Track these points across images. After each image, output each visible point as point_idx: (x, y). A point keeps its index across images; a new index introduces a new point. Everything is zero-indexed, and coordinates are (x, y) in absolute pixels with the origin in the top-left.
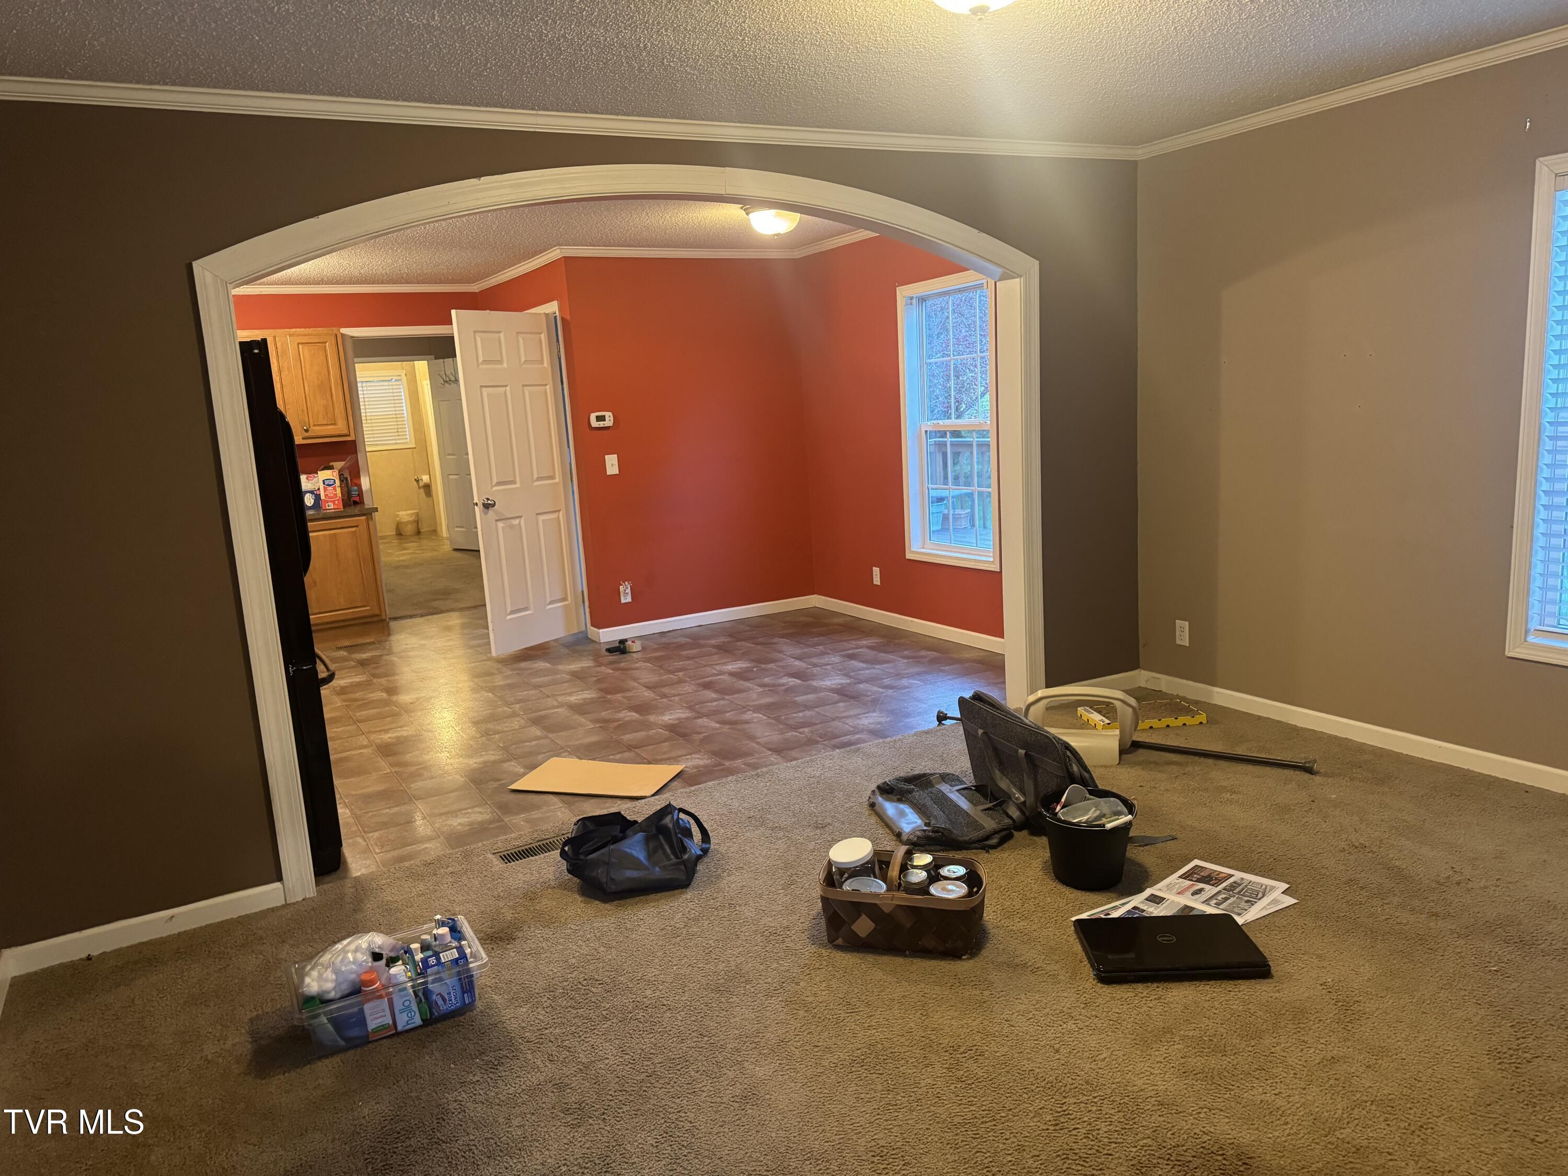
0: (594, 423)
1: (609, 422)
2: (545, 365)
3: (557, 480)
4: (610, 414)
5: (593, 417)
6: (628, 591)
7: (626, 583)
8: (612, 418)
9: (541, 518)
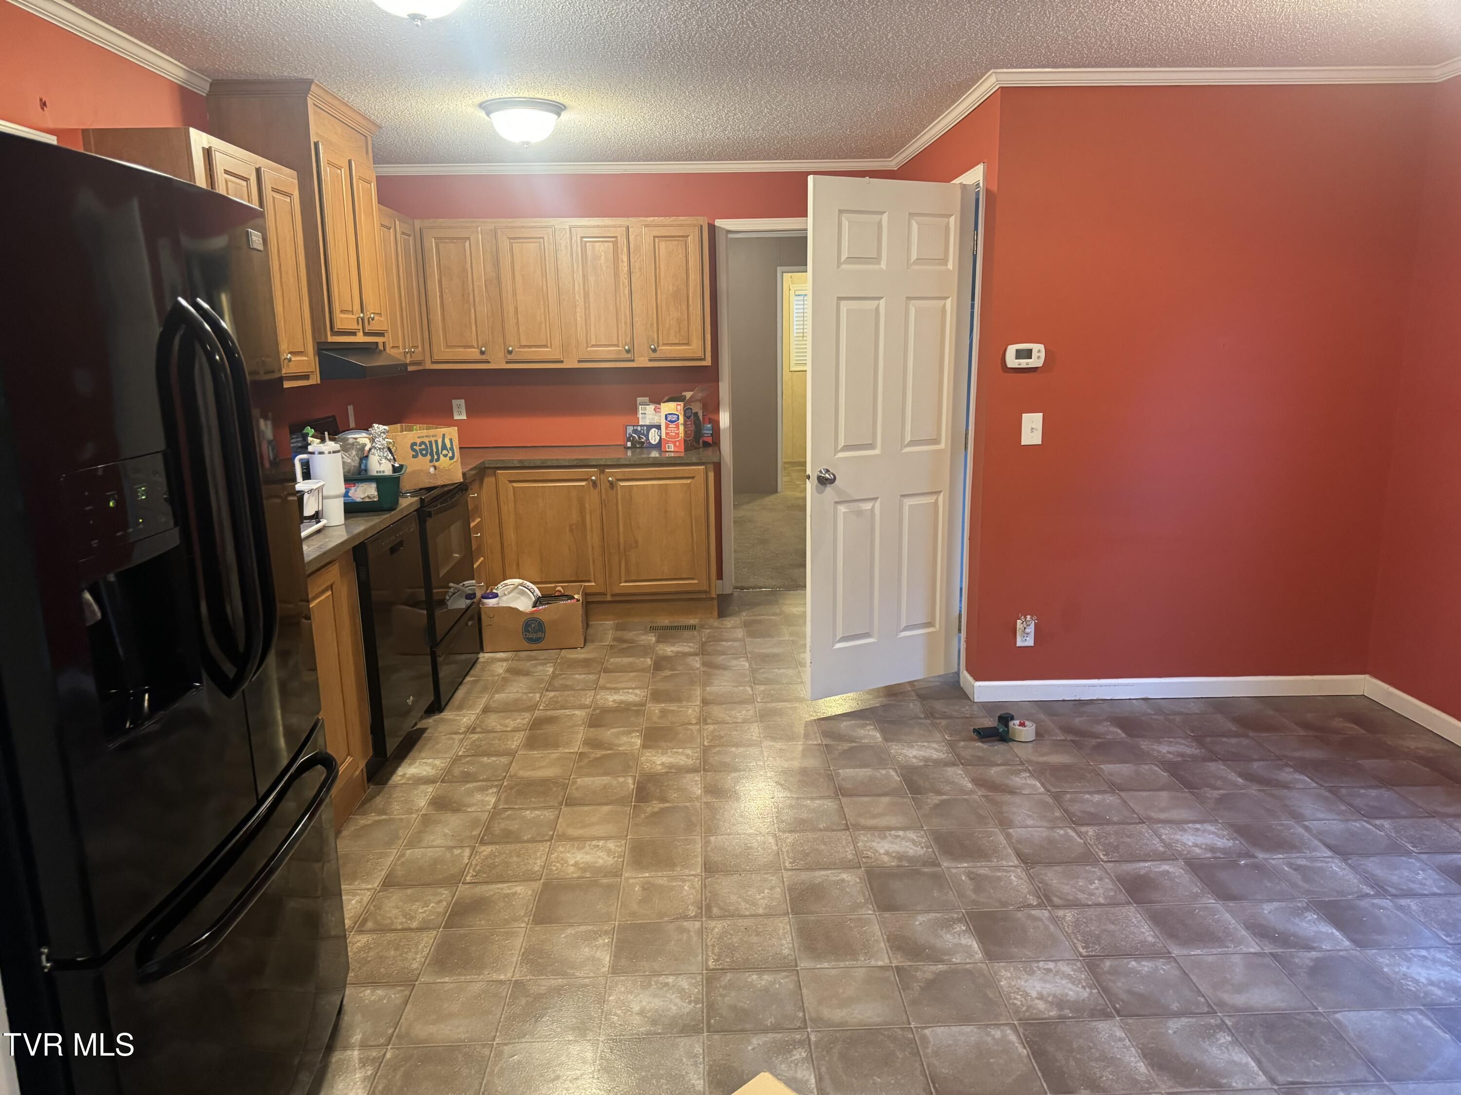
0: (1012, 361)
1: (1037, 360)
2: (950, 266)
3: (942, 446)
4: (1041, 347)
5: (1011, 350)
6: (1031, 630)
7: (1029, 617)
8: (1043, 355)
9: (908, 502)
